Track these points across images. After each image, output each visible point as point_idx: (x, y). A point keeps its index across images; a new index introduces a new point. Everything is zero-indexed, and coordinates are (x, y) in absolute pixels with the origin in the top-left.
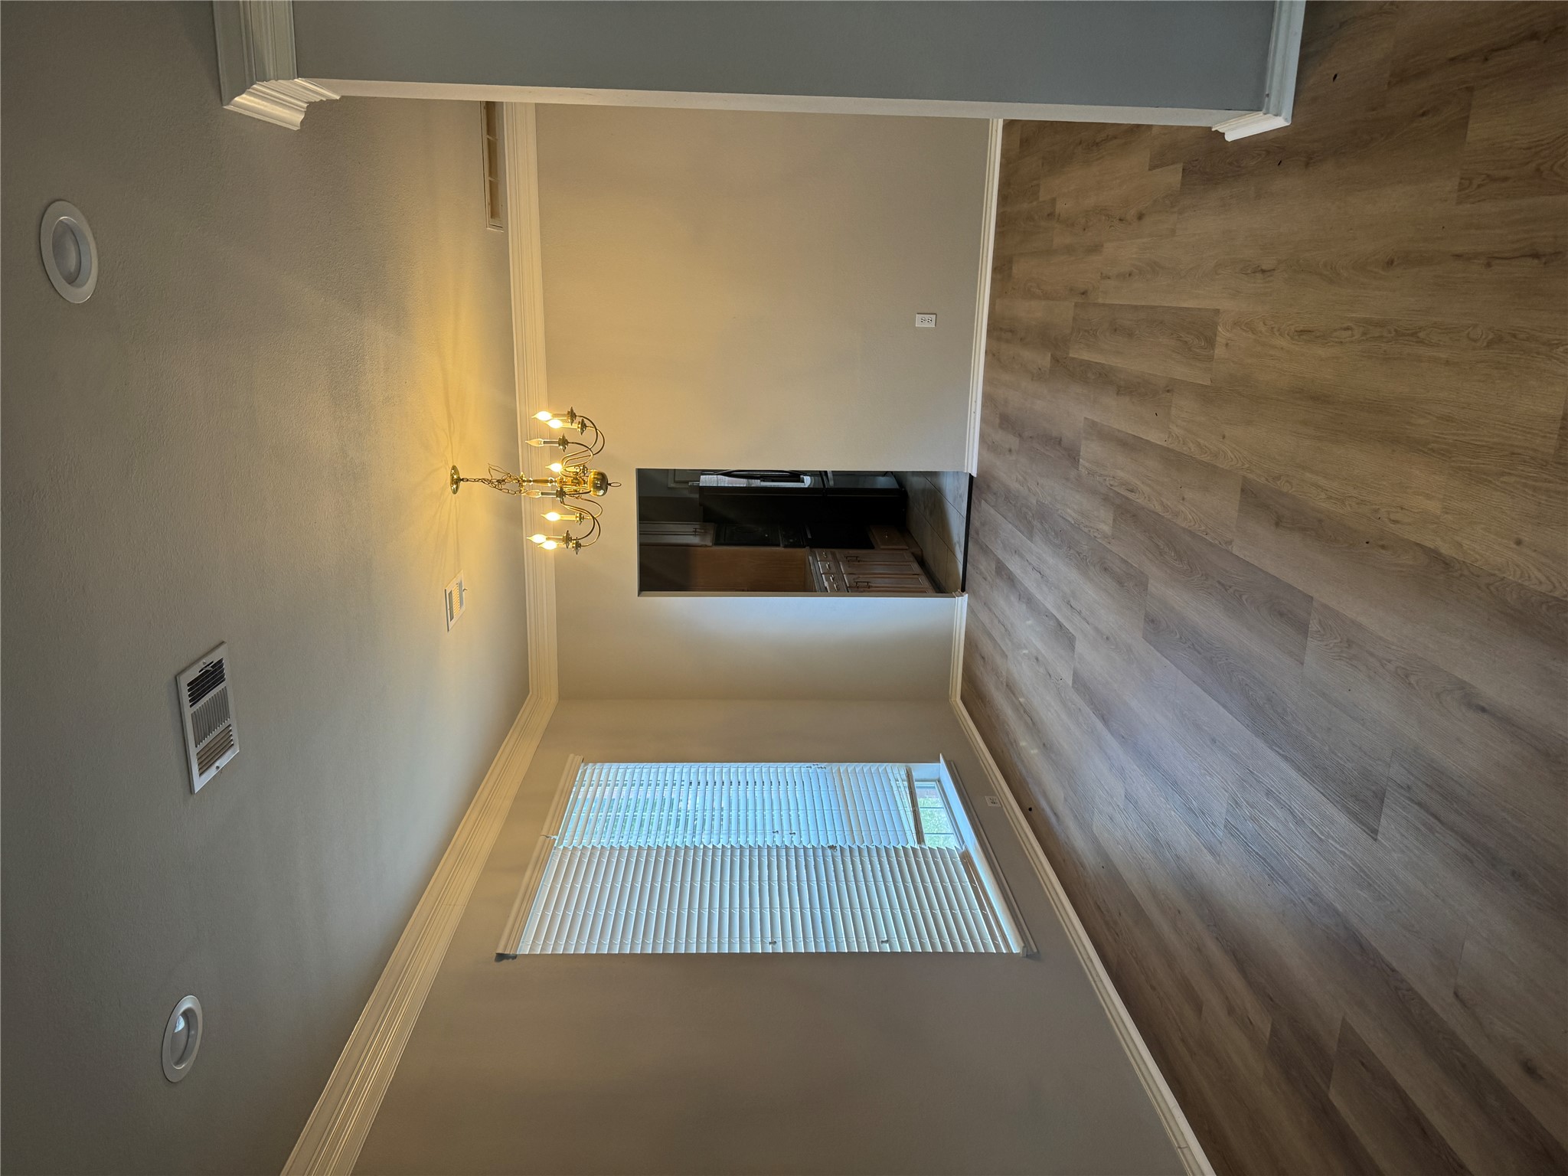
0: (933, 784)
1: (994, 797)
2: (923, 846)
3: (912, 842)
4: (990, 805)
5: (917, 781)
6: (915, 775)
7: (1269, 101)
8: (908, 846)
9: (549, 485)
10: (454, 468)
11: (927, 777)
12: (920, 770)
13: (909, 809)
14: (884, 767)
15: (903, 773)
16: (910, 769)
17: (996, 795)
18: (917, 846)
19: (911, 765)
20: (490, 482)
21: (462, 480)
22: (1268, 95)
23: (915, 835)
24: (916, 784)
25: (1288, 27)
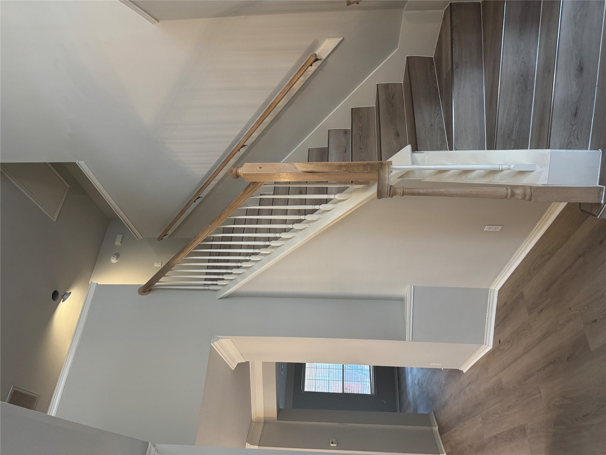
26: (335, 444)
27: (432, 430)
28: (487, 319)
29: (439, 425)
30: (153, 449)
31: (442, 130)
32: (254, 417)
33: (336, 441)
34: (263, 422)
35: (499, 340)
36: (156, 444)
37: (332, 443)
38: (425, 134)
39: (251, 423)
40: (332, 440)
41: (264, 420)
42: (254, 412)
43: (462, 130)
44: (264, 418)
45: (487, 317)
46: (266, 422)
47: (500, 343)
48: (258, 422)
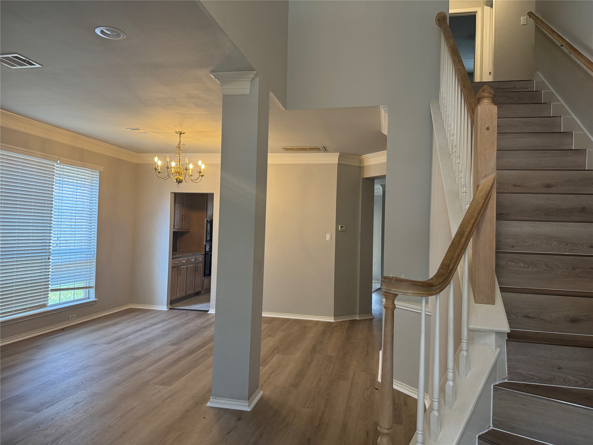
0: (87, 296)
1: (75, 318)
2: (49, 291)
3: (51, 287)
4: (71, 316)
5: (89, 290)
6: (91, 289)
7: (213, 399)
8: (50, 286)
9: (178, 164)
10: (184, 133)
11: (90, 294)
12: (93, 291)
13: (70, 287)
14: (94, 278)
15: (91, 285)
16: (93, 288)
17: (76, 318)
18: (50, 289)
19: (94, 289)
20: (179, 144)
21: (180, 135)
22: (215, 398)
23: (55, 288)
24: (87, 290)
25: (235, 405)
26: (341, 229)
27: (357, 314)
28: (401, 383)
29: (360, 321)
30: (252, 76)
31: (549, 380)
32: (363, 157)
33: (343, 230)
34: (361, 166)
35: (378, 389)
36: (258, 77)
37: (342, 227)
38: (541, 356)
39: (358, 156)
40: (344, 227)
41: (362, 167)
42: (367, 157)
43: (527, 406)
44: (364, 166)
45: (403, 384)
46: (361, 168)
47: (376, 389)
48: (361, 161)
